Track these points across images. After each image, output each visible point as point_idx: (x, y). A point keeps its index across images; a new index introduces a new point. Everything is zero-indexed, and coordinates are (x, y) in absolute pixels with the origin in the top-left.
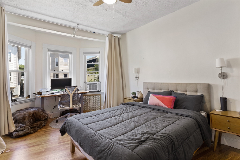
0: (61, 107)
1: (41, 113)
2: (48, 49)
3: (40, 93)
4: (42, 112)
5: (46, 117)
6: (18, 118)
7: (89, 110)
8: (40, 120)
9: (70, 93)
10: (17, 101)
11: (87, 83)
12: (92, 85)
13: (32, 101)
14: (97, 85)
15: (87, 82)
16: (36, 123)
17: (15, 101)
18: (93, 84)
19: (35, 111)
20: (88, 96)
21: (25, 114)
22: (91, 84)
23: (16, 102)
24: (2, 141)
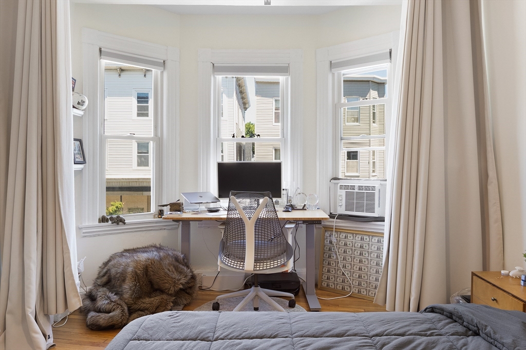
0: (222, 262)
1: (169, 270)
2: (213, 64)
3: (177, 207)
4: (171, 268)
5: (183, 285)
6: (113, 271)
7: (343, 289)
8: (162, 291)
9: (245, 216)
10: (124, 223)
11: (342, 183)
12: (356, 190)
13: (169, 227)
14: (376, 192)
15: (339, 179)
16: (150, 297)
17: (120, 223)
18: (360, 188)
19: (152, 262)
20: (341, 232)
21: (127, 265)
22: (353, 187)
23: (121, 226)
24: (36, 333)
